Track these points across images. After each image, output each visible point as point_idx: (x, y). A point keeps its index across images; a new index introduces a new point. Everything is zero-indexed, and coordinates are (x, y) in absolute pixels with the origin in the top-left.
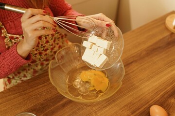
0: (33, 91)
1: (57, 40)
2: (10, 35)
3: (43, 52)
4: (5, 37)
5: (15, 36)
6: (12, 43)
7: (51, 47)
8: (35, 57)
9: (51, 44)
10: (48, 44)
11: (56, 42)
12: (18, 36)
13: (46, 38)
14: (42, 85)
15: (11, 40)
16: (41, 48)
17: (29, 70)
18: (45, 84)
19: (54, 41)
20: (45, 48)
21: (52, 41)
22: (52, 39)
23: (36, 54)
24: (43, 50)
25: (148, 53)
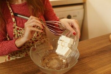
0: (17, 66)
1: (43, 36)
2: (17, 27)
3: (35, 42)
4: (14, 28)
5: (20, 28)
6: (17, 32)
7: (40, 39)
8: (29, 44)
9: (40, 37)
10: (38, 37)
11: (43, 37)
12: (22, 29)
13: (37, 33)
14: (23, 64)
15: (17, 30)
16: (34, 39)
17: (23, 52)
18: (26, 63)
19: (42, 36)
20: (36, 39)
21: (41, 36)
22: (41, 35)
23: (30, 42)
24: (35, 40)
25: (97, 53)
